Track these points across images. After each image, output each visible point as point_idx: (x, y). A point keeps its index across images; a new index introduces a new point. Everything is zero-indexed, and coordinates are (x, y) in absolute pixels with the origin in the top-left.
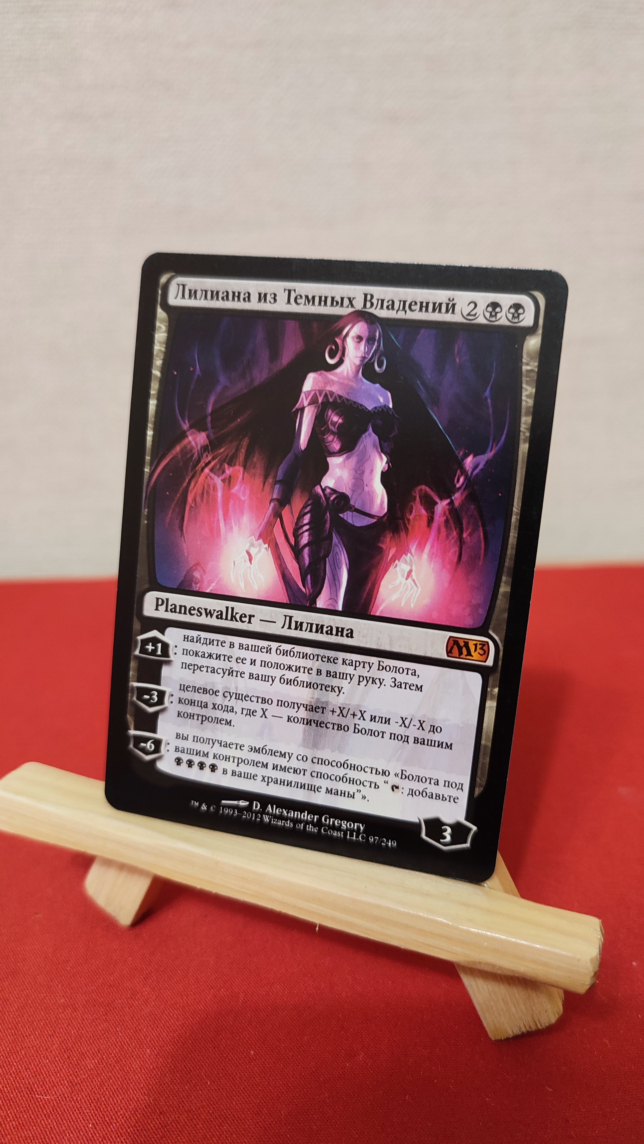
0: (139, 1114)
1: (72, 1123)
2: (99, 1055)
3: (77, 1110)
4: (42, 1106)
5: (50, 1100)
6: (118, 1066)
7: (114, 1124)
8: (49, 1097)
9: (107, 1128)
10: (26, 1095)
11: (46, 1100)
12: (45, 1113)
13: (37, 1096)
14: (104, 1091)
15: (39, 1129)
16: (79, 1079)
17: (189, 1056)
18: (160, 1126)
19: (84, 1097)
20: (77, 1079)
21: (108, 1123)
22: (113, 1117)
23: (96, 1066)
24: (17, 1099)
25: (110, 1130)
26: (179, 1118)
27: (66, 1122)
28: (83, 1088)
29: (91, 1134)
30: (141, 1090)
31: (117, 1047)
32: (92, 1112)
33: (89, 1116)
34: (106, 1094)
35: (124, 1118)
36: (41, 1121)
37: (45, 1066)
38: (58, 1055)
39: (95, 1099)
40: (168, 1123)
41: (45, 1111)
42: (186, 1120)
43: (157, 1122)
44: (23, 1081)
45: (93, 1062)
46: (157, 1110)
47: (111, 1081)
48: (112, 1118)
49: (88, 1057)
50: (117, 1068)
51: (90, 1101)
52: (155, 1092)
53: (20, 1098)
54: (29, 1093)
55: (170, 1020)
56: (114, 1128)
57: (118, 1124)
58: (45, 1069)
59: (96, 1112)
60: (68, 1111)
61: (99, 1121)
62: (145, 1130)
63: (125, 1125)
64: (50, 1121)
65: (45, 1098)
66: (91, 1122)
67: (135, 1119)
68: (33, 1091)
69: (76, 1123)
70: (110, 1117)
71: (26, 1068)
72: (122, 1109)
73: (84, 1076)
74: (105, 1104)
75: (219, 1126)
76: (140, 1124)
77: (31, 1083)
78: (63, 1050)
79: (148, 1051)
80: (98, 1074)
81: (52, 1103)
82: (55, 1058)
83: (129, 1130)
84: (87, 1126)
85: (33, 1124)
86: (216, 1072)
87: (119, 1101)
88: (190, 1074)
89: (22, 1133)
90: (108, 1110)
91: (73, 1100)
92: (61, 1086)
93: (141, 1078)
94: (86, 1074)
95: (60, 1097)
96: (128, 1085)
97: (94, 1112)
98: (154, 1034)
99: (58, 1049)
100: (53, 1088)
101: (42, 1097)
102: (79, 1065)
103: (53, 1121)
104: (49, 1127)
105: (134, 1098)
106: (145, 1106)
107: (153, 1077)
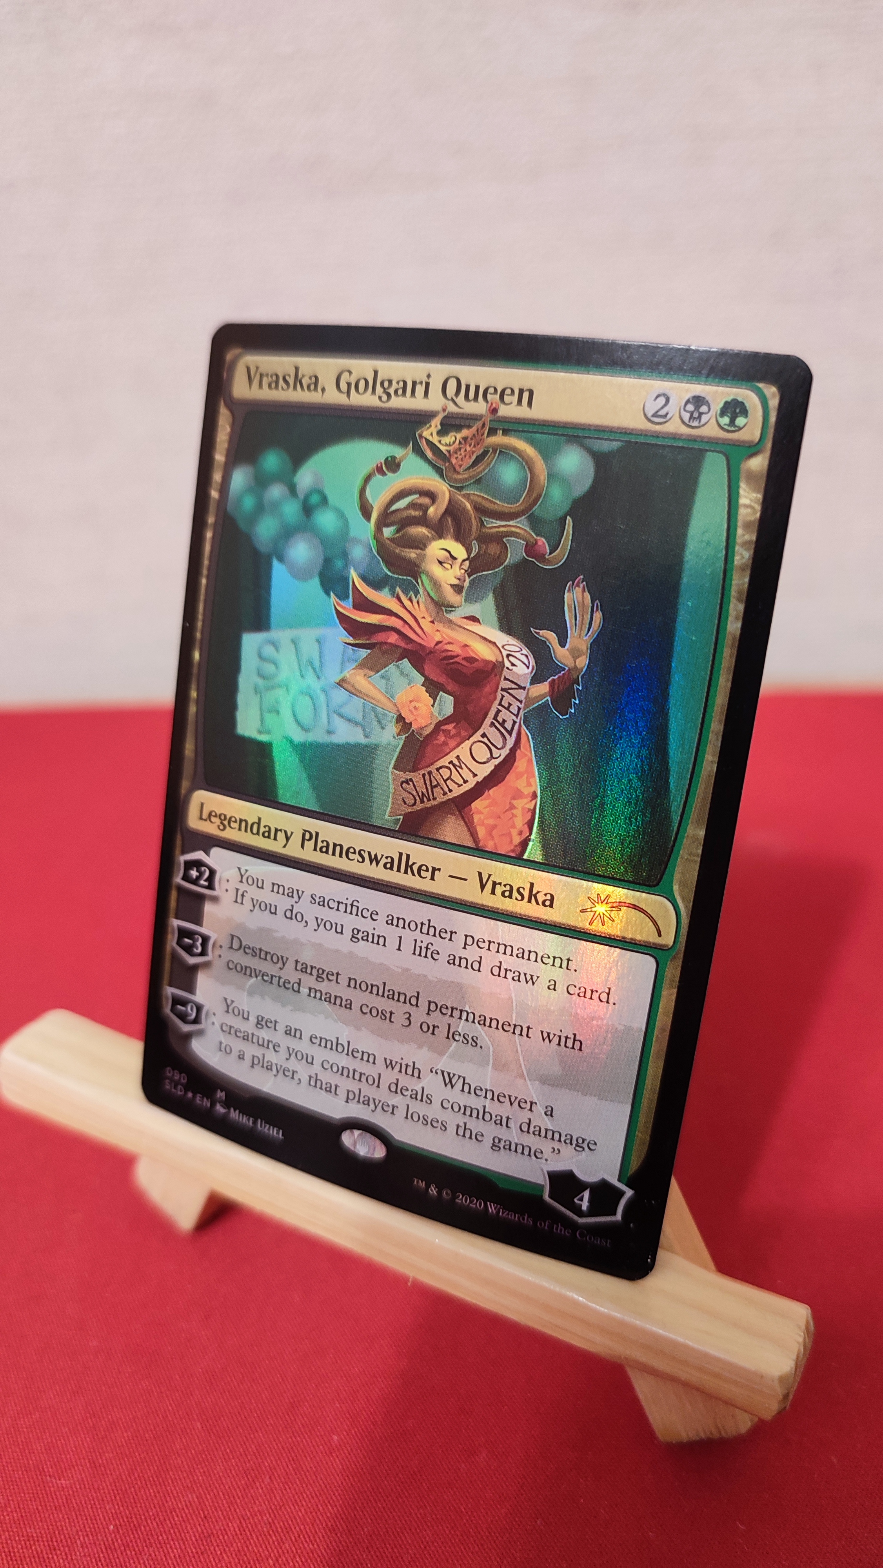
0: (177, 1516)
1: (90, 1521)
2: (134, 1425)
3: (97, 1503)
4: (53, 1494)
5: (64, 1486)
6: (157, 1444)
7: (143, 1528)
8: (63, 1482)
9: (133, 1533)
10: (35, 1476)
11: (60, 1485)
12: (56, 1503)
13: (48, 1478)
14: (135, 1479)
15: (46, 1527)
16: (104, 1458)
17: (252, 1436)
18: (202, 1536)
19: (108, 1485)
20: (101, 1458)
21: (134, 1525)
22: (143, 1517)
23: (128, 1442)
24: (22, 1480)
25: (136, 1536)
26: (228, 1525)
27: (82, 1519)
28: (108, 1472)
29: (112, 1540)
30: (183, 1481)
31: (158, 1415)
32: (117, 1507)
33: (112, 1513)
34: (137, 1484)
35: (157, 1519)
36: (49, 1515)
37: (63, 1437)
38: (82, 1422)
39: (121, 1490)
40: (212, 1533)
41: (56, 1501)
42: (237, 1529)
43: (199, 1529)
44: (32, 1455)
45: (125, 1434)
46: (201, 1512)
47: (145, 1464)
48: (141, 1518)
49: (120, 1428)
50: (156, 1446)
51: (116, 1492)
52: (201, 1486)
53: (27, 1480)
54: (38, 1473)
55: (232, 1380)
56: (142, 1534)
57: (148, 1529)
58: (63, 1442)
59: (121, 1508)
60: (85, 1503)
61: (124, 1521)
62: (182, 1540)
63: (157, 1530)
64: (61, 1516)
65: (58, 1482)
66: (113, 1523)
67: (171, 1523)
68: (44, 1471)
69: (94, 1521)
70: (138, 1517)
71: (38, 1438)
72: (155, 1507)
73: (111, 1455)
74: (134, 1499)
75: (279, 1544)
76: (176, 1530)
77: (43, 1458)
78: (88, 1415)
79: (199, 1425)
80: (130, 1453)
81: (66, 1490)
82: (77, 1426)
83: (160, 1538)
84: (108, 1528)
85: (39, 1519)
86: (284, 1464)
87: (153, 1494)
88: (249, 1462)
89: (24, 1530)
90: (136, 1506)
91: (94, 1488)
92: (81, 1468)
93: (185, 1463)
94: (115, 1453)
95: (77, 1483)
96: (167, 1473)
97: (119, 1508)
98: (209, 1399)
99: (83, 1412)
100: (70, 1469)
101: (54, 1481)
102: (106, 1438)
103: (66, 1516)
104: (59, 1524)
105: (172, 1492)
106: (186, 1505)
107: (200, 1464)
